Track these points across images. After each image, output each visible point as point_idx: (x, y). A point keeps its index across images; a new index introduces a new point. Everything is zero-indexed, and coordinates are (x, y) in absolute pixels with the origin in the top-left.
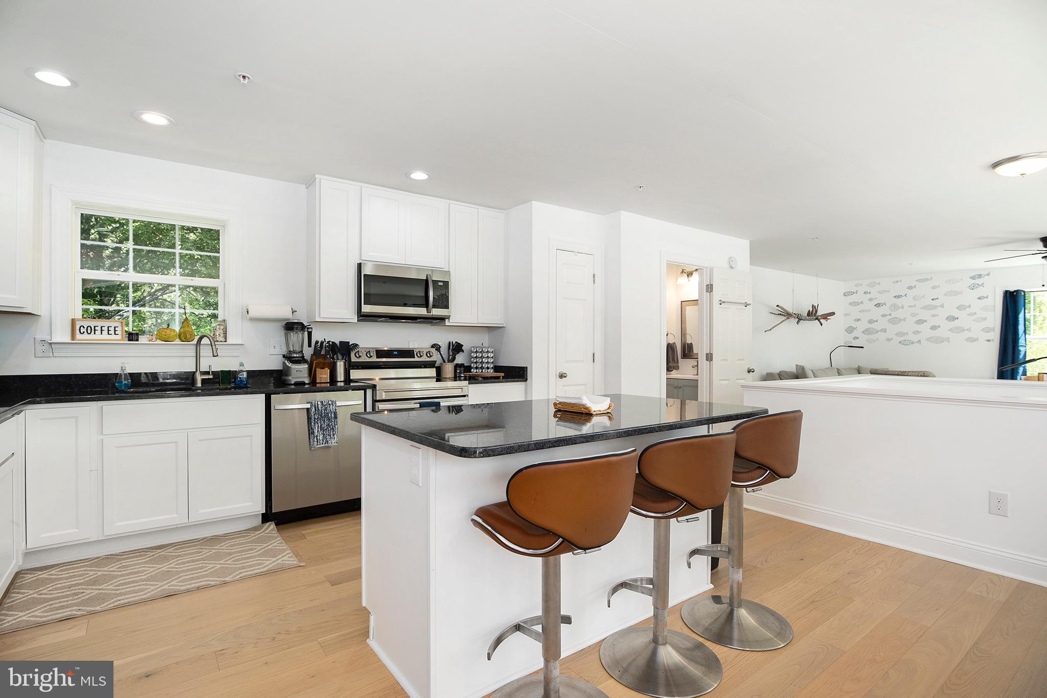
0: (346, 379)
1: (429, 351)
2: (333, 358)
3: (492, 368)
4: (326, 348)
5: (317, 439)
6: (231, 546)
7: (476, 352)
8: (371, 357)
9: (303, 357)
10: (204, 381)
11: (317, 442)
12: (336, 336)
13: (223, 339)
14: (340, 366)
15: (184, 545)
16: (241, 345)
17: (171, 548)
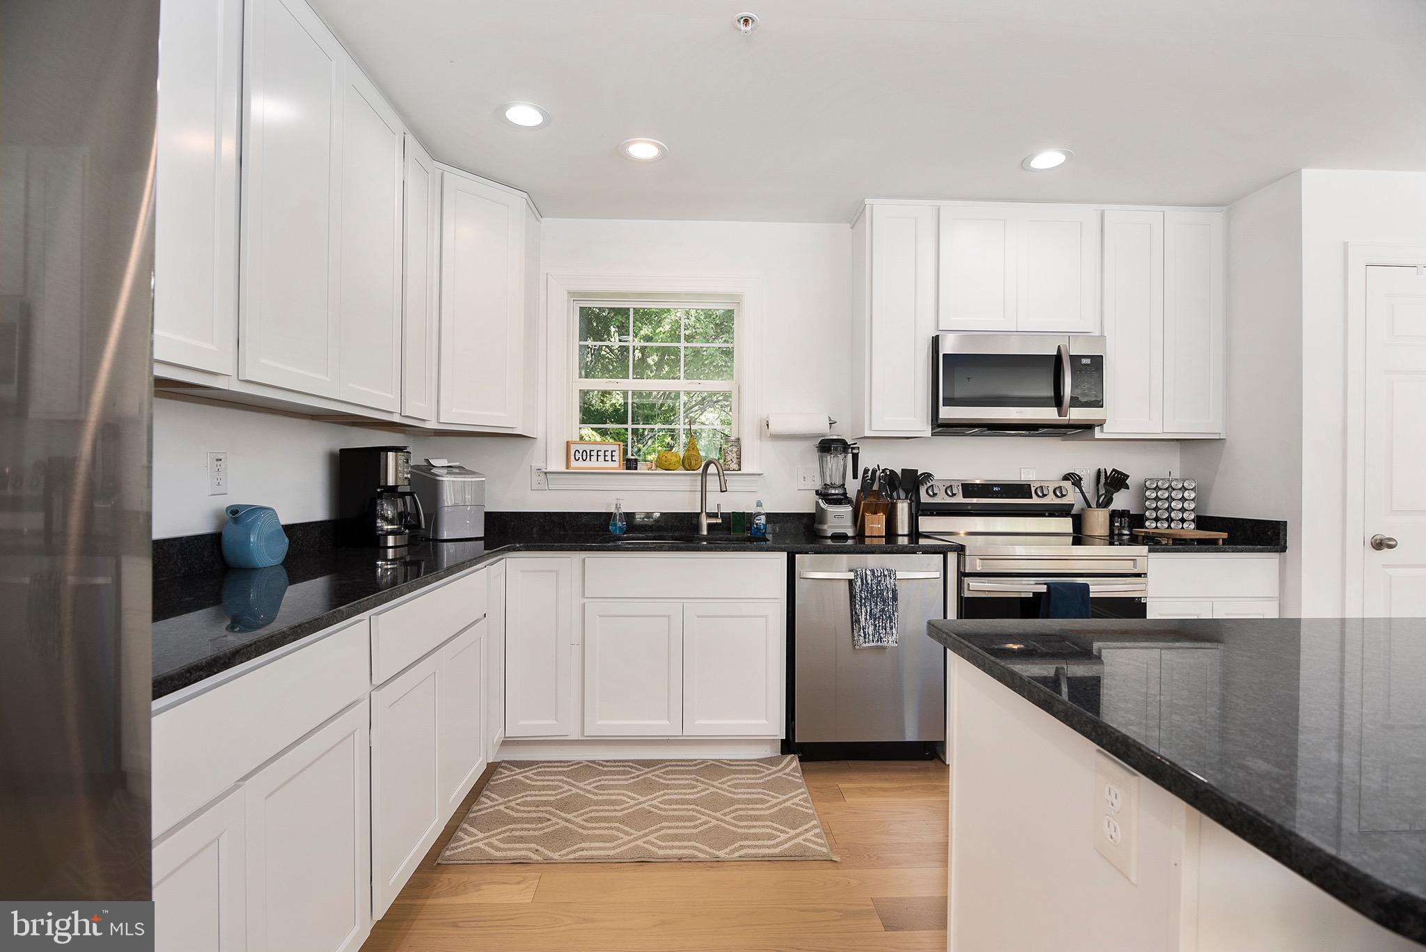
0: (912, 531)
1: (1060, 487)
2: (891, 497)
3: (1193, 521)
4: (880, 479)
5: (864, 633)
6: (735, 786)
7: (1157, 489)
8: (954, 495)
9: (845, 494)
10: (711, 527)
11: (865, 638)
12: (896, 461)
13: (736, 467)
14: (903, 509)
15: (677, 768)
16: (760, 475)
17: (661, 768)
